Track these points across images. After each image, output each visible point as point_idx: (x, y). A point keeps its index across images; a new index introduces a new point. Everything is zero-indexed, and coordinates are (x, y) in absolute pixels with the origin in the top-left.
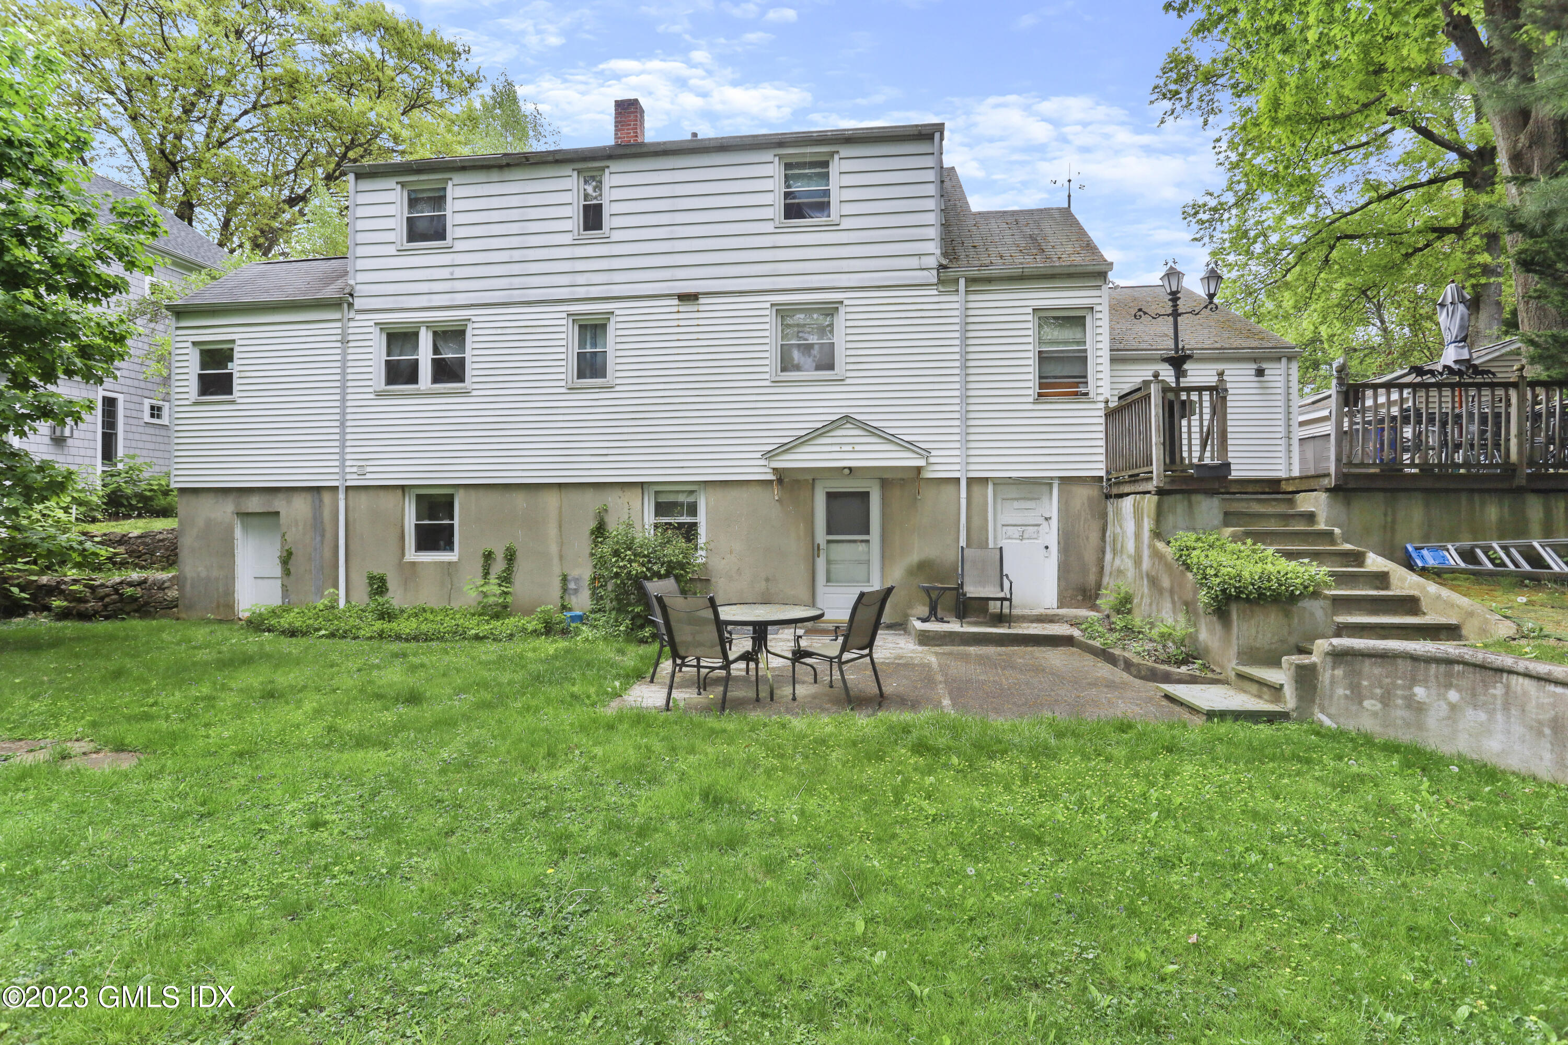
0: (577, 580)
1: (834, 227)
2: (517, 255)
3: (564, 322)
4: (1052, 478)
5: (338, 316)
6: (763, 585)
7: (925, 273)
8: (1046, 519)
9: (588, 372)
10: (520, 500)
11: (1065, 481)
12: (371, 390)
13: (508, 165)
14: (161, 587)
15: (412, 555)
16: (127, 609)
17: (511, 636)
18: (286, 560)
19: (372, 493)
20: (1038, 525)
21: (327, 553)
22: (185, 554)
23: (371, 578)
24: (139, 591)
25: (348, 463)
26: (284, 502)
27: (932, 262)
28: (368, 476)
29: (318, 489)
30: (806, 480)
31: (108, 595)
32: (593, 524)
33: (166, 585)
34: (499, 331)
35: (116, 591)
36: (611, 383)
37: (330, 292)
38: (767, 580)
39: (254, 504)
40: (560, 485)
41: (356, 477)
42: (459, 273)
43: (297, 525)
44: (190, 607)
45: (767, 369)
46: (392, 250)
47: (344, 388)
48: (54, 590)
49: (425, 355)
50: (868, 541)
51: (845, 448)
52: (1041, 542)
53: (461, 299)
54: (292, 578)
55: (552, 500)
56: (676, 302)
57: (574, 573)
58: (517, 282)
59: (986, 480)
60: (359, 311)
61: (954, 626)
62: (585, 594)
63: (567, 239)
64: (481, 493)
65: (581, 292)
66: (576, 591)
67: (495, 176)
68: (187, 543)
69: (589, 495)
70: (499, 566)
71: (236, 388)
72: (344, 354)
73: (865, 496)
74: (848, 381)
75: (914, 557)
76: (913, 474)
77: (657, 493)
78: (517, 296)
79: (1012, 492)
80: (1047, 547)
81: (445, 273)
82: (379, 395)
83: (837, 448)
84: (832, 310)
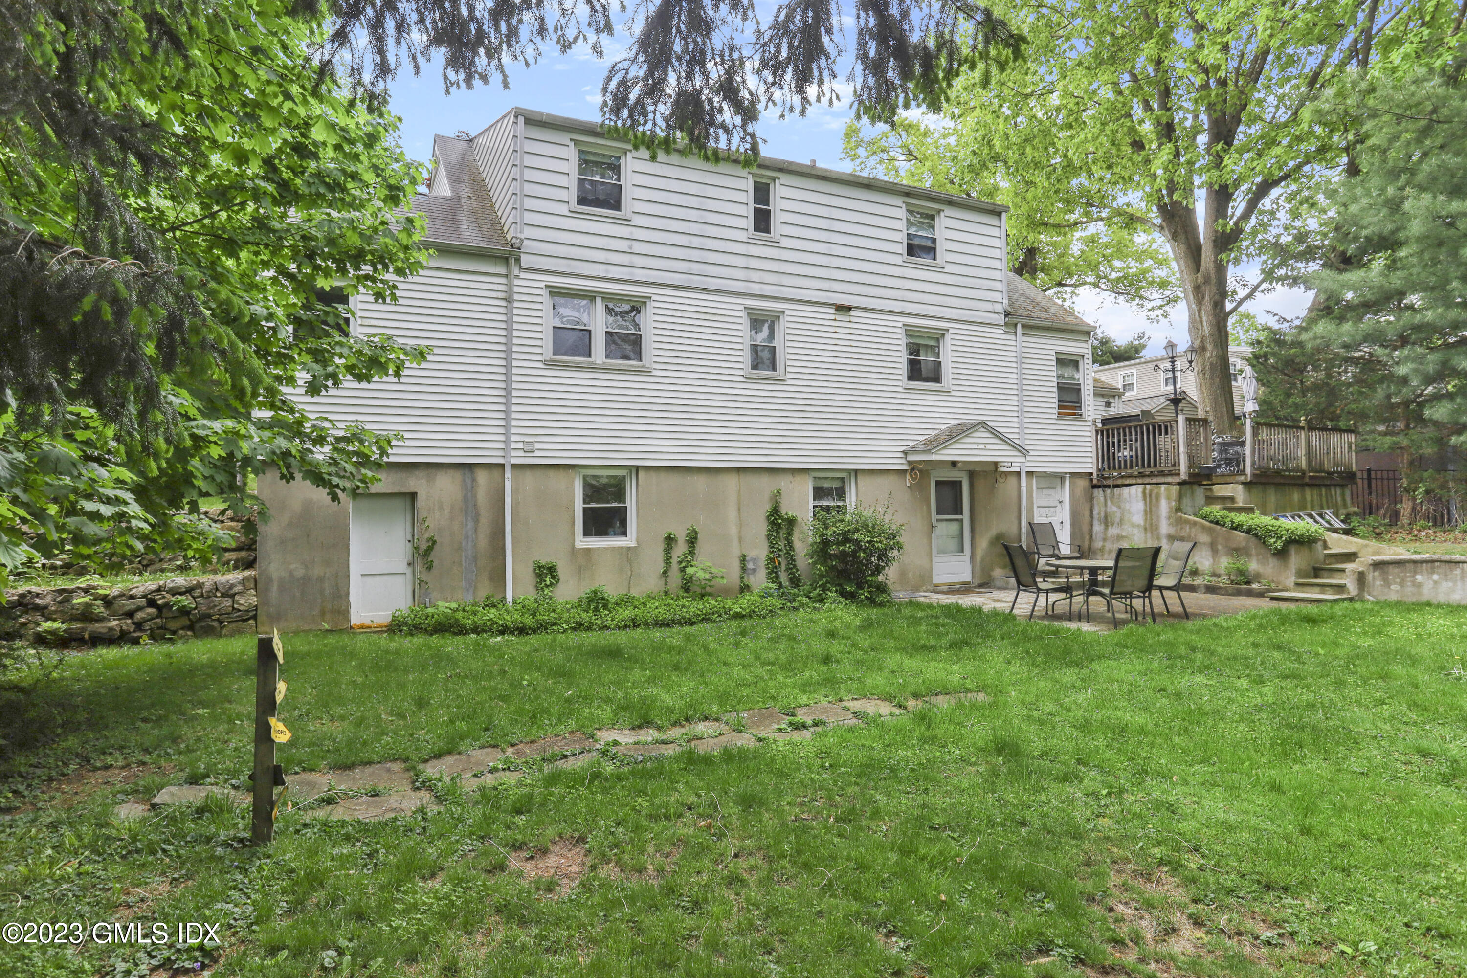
0: (755, 560)
1: (942, 269)
2: (696, 242)
3: (740, 314)
4: (1065, 473)
5: (503, 270)
7: (997, 315)
8: (1060, 502)
10: (700, 482)
11: (1073, 475)
12: (539, 358)
14: (228, 593)
15: (582, 542)
16: (173, 625)
18: (426, 549)
19: (539, 473)
20: (1056, 507)
21: (482, 541)
23: (538, 568)
24: (190, 601)
25: (514, 438)
26: (424, 481)
27: (1000, 308)
28: (537, 453)
29: (470, 466)
30: (927, 470)
31: (140, 609)
32: (768, 507)
33: (237, 589)
34: (679, 314)
35: (152, 603)
36: (782, 376)
40: (738, 470)
41: (522, 453)
42: (636, 247)
43: (441, 508)
45: (899, 377)
46: (561, 209)
47: (509, 352)
49: (598, 326)
50: (962, 520)
51: (980, 446)
52: (1058, 519)
53: (640, 275)
54: (434, 571)
55: (731, 482)
56: (832, 311)
57: (751, 554)
58: (696, 268)
59: (1033, 474)
60: (527, 270)
62: (762, 573)
63: (742, 236)
64: (663, 475)
65: (756, 289)
66: (754, 570)
68: (272, 533)
69: (765, 480)
70: (679, 550)
72: (509, 314)
73: (959, 484)
74: (952, 394)
75: (994, 532)
76: (992, 468)
77: (814, 478)
78: (696, 281)
79: (1042, 482)
80: (1061, 523)
81: (623, 245)
82: (549, 364)
83: (975, 446)
84: (939, 336)
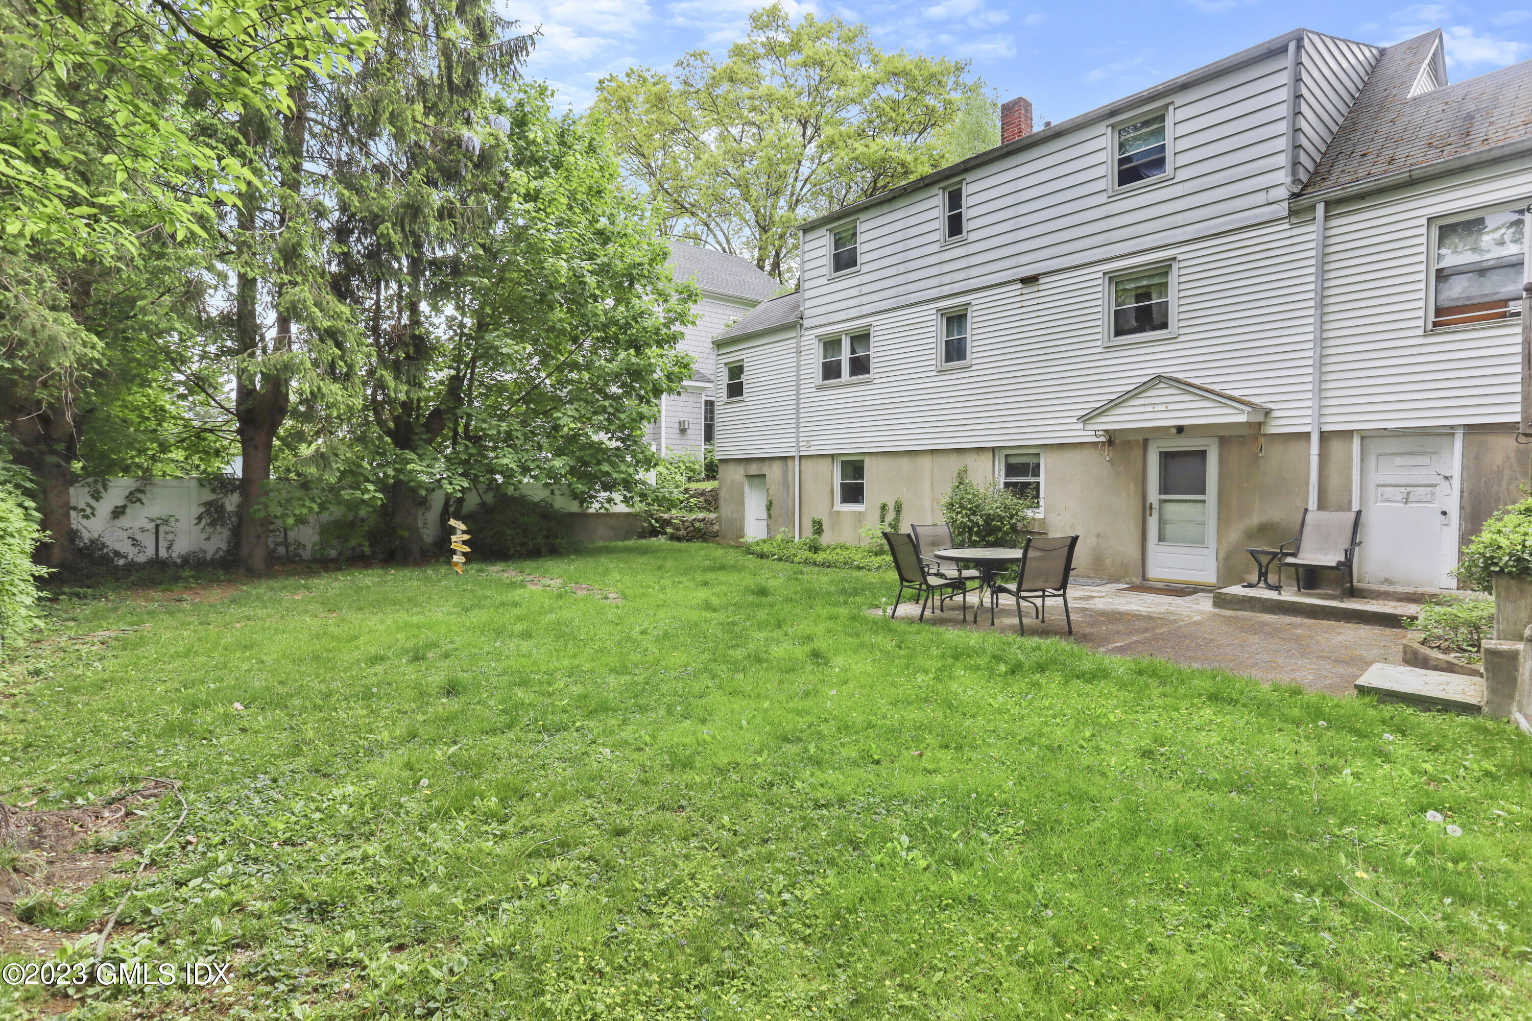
1: (1170, 181)
2: (902, 268)
3: (934, 317)
4: (1452, 427)
5: (793, 334)
6: (1095, 540)
7: (1274, 207)
8: (1446, 478)
9: (955, 357)
10: (905, 464)
11: (1471, 429)
12: (814, 385)
13: (894, 198)
14: (712, 523)
15: (839, 507)
16: (696, 536)
17: (879, 567)
18: (769, 507)
19: (815, 460)
20: (1435, 486)
21: (790, 504)
22: (722, 503)
23: (814, 522)
24: (702, 525)
25: (800, 439)
26: (768, 468)
27: (1282, 193)
28: (813, 448)
29: (785, 458)
30: (1138, 441)
31: (689, 527)
32: (955, 482)
33: (714, 522)
34: (891, 331)
35: (693, 525)
36: (970, 363)
37: (792, 318)
38: (1098, 536)
39: (754, 469)
40: (932, 451)
41: (804, 449)
42: (865, 289)
43: (775, 484)
44: (724, 537)
45: (1099, 336)
46: (824, 281)
47: (798, 385)
48: (668, 523)
49: (845, 356)
50: (1204, 501)
51: (1157, 408)
52: (1437, 506)
53: (866, 310)
54: (772, 519)
55: (926, 462)
56: (1020, 286)
59: (1349, 434)
60: (807, 329)
61: (1289, 595)
63: (935, 248)
64: (880, 459)
65: (946, 290)
67: (886, 208)
68: (723, 494)
69: (953, 458)
70: (890, 516)
71: (745, 391)
72: (798, 362)
73: (1201, 455)
74: (1181, 339)
75: (1255, 520)
76: (1251, 431)
77: (1006, 456)
78: (902, 301)
79: (1394, 445)
80: (1444, 513)
81: (855, 292)
82: (819, 388)
83: (1150, 409)
84: (1163, 269)
